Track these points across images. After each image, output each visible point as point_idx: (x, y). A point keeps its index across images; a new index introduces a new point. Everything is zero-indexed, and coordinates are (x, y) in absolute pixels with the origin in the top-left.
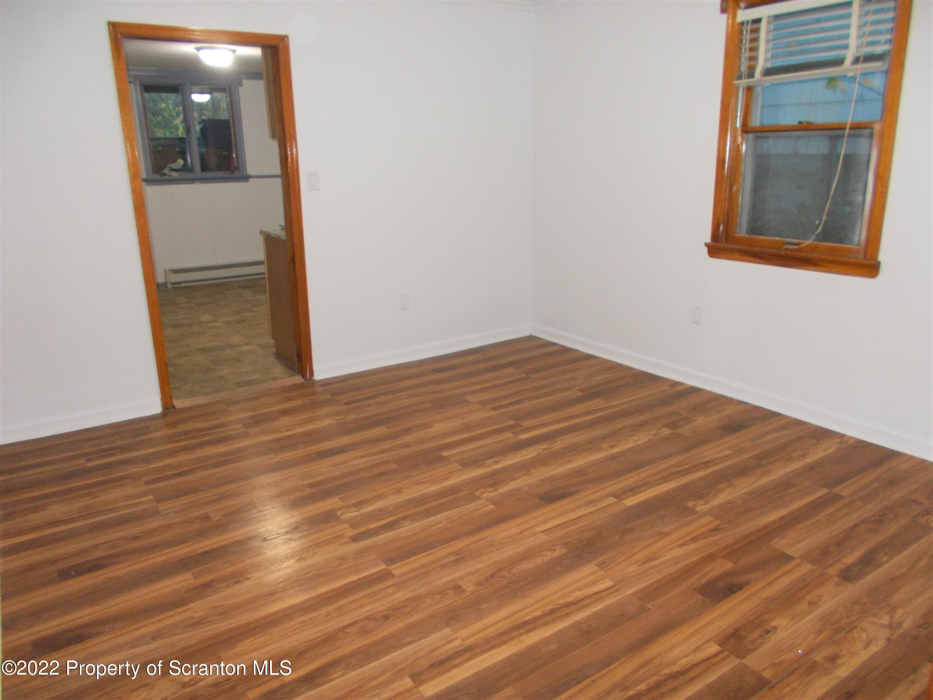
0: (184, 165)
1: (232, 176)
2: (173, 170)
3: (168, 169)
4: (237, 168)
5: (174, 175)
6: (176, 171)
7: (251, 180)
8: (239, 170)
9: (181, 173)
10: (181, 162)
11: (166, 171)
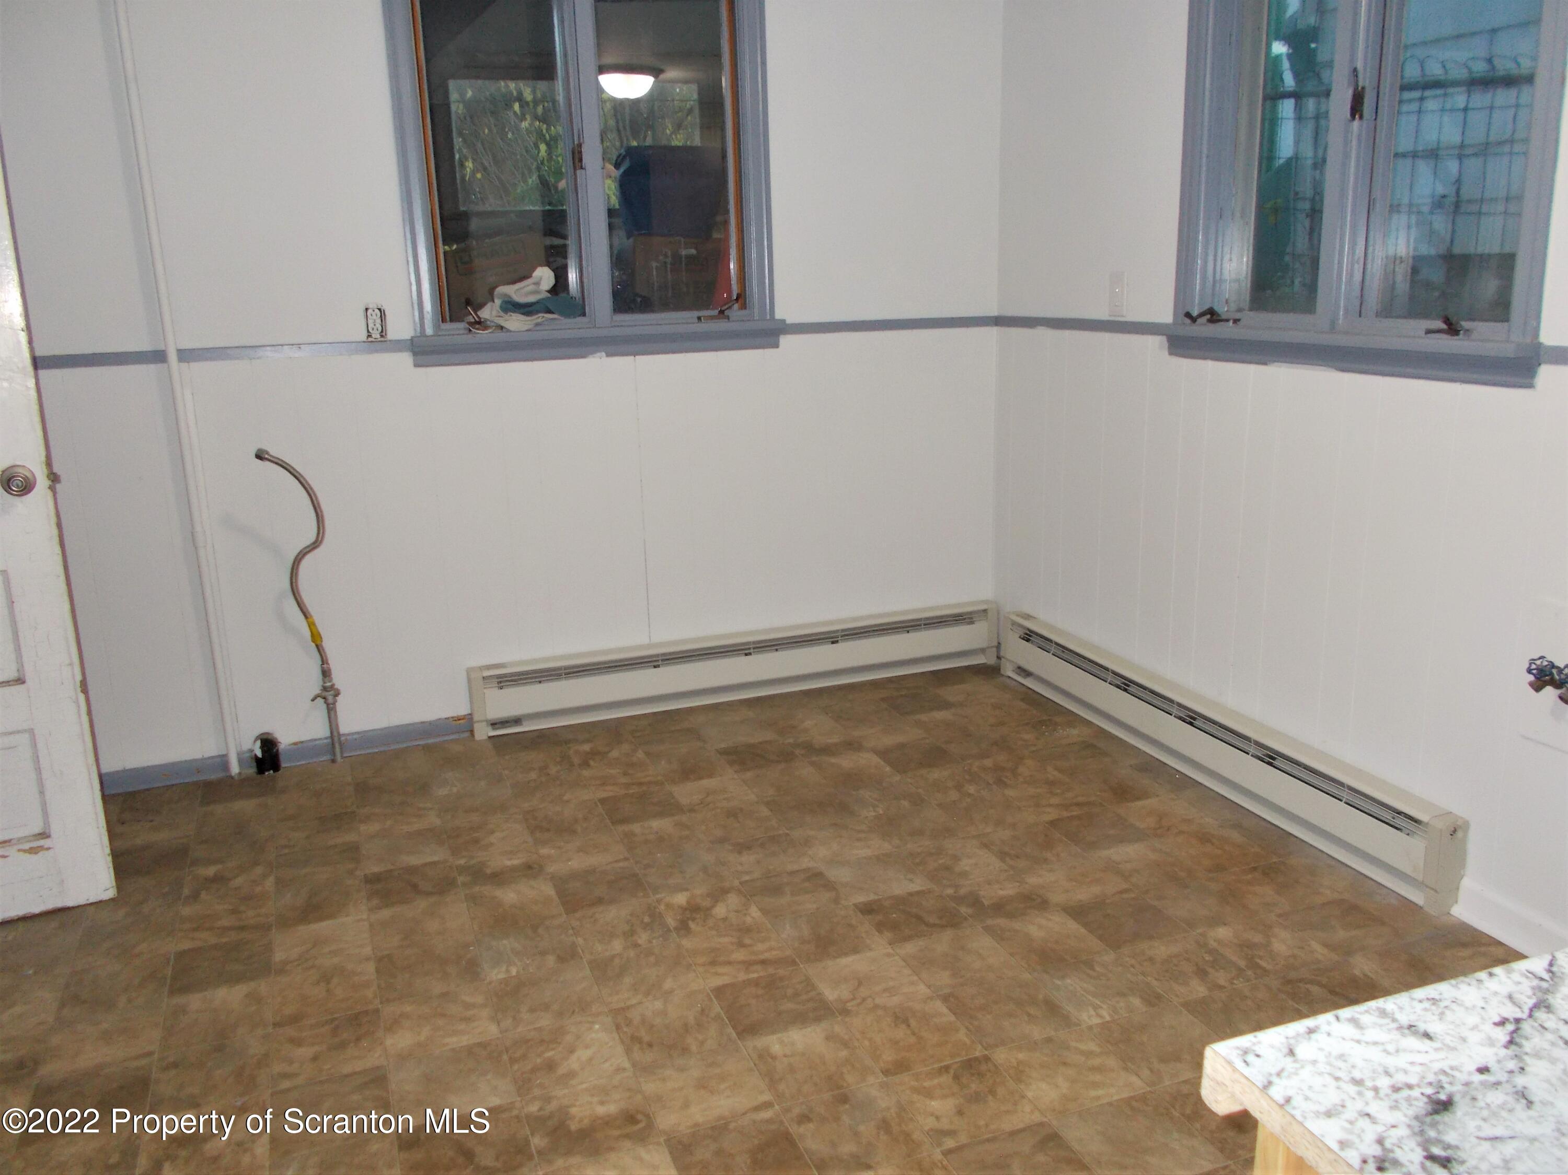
0: (554, 290)
1: (721, 326)
2: (511, 306)
3: (498, 302)
4: (742, 299)
5: (516, 323)
6: (526, 309)
7: (786, 341)
8: (744, 307)
9: (540, 317)
10: (544, 276)
11: (486, 313)
